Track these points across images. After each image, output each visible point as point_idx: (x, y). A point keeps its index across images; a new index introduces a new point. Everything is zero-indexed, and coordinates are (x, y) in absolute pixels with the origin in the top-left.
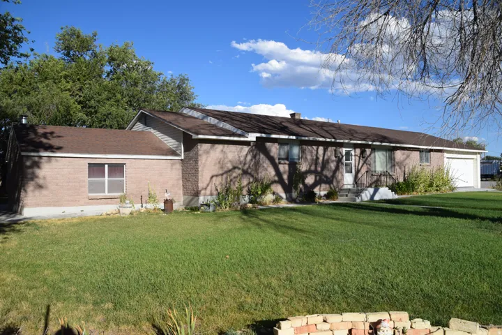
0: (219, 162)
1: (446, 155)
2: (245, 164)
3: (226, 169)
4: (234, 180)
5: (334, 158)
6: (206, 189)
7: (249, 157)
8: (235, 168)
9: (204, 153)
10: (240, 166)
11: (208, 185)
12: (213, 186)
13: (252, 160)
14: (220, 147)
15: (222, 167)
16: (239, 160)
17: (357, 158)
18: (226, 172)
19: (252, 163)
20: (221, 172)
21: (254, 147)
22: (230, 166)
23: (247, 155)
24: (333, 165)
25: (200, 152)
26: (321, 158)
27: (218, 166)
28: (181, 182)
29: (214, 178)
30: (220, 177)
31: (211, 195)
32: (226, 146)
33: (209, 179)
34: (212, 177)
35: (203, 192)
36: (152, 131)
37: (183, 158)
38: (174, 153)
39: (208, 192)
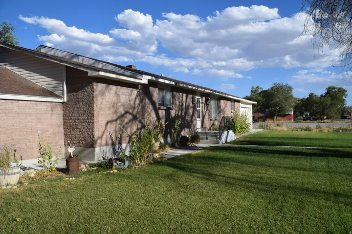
0: (113, 106)
1: (241, 105)
2: (134, 108)
3: (119, 115)
4: (126, 126)
5: (191, 105)
6: (101, 138)
7: (137, 102)
8: (126, 112)
9: (100, 94)
10: (131, 111)
11: (103, 133)
12: (108, 133)
13: (139, 104)
14: (113, 88)
15: (116, 112)
16: (130, 104)
17: (203, 105)
18: (119, 118)
19: (140, 108)
20: (115, 117)
21: (141, 91)
22: (122, 110)
23: (136, 98)
24: (191, 111)
25: (96, 93)
26: (184, 105)
27: (112, 110)
28: (62, 129)
29: (109, 125)
30: (114, 123)
31: (107, 144)
32: (119, 87)
33: (104, 126)
34: (107, 123)
35: (99, 142)
36: (9, 67)
37: (65, 100)
38: (51, 94)
39: (104, 142)
